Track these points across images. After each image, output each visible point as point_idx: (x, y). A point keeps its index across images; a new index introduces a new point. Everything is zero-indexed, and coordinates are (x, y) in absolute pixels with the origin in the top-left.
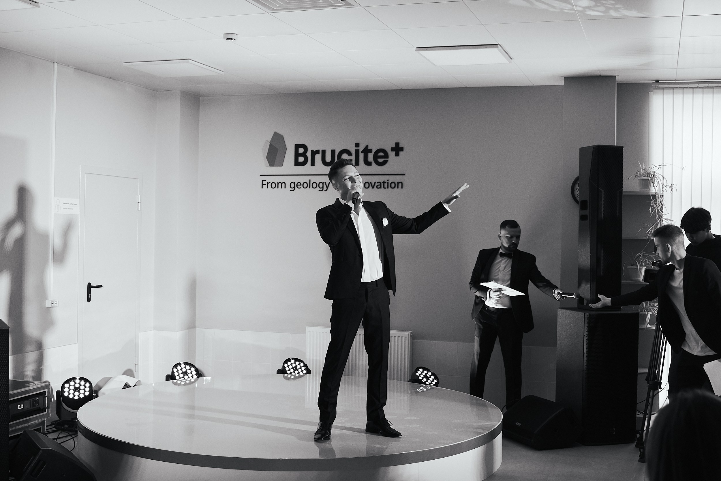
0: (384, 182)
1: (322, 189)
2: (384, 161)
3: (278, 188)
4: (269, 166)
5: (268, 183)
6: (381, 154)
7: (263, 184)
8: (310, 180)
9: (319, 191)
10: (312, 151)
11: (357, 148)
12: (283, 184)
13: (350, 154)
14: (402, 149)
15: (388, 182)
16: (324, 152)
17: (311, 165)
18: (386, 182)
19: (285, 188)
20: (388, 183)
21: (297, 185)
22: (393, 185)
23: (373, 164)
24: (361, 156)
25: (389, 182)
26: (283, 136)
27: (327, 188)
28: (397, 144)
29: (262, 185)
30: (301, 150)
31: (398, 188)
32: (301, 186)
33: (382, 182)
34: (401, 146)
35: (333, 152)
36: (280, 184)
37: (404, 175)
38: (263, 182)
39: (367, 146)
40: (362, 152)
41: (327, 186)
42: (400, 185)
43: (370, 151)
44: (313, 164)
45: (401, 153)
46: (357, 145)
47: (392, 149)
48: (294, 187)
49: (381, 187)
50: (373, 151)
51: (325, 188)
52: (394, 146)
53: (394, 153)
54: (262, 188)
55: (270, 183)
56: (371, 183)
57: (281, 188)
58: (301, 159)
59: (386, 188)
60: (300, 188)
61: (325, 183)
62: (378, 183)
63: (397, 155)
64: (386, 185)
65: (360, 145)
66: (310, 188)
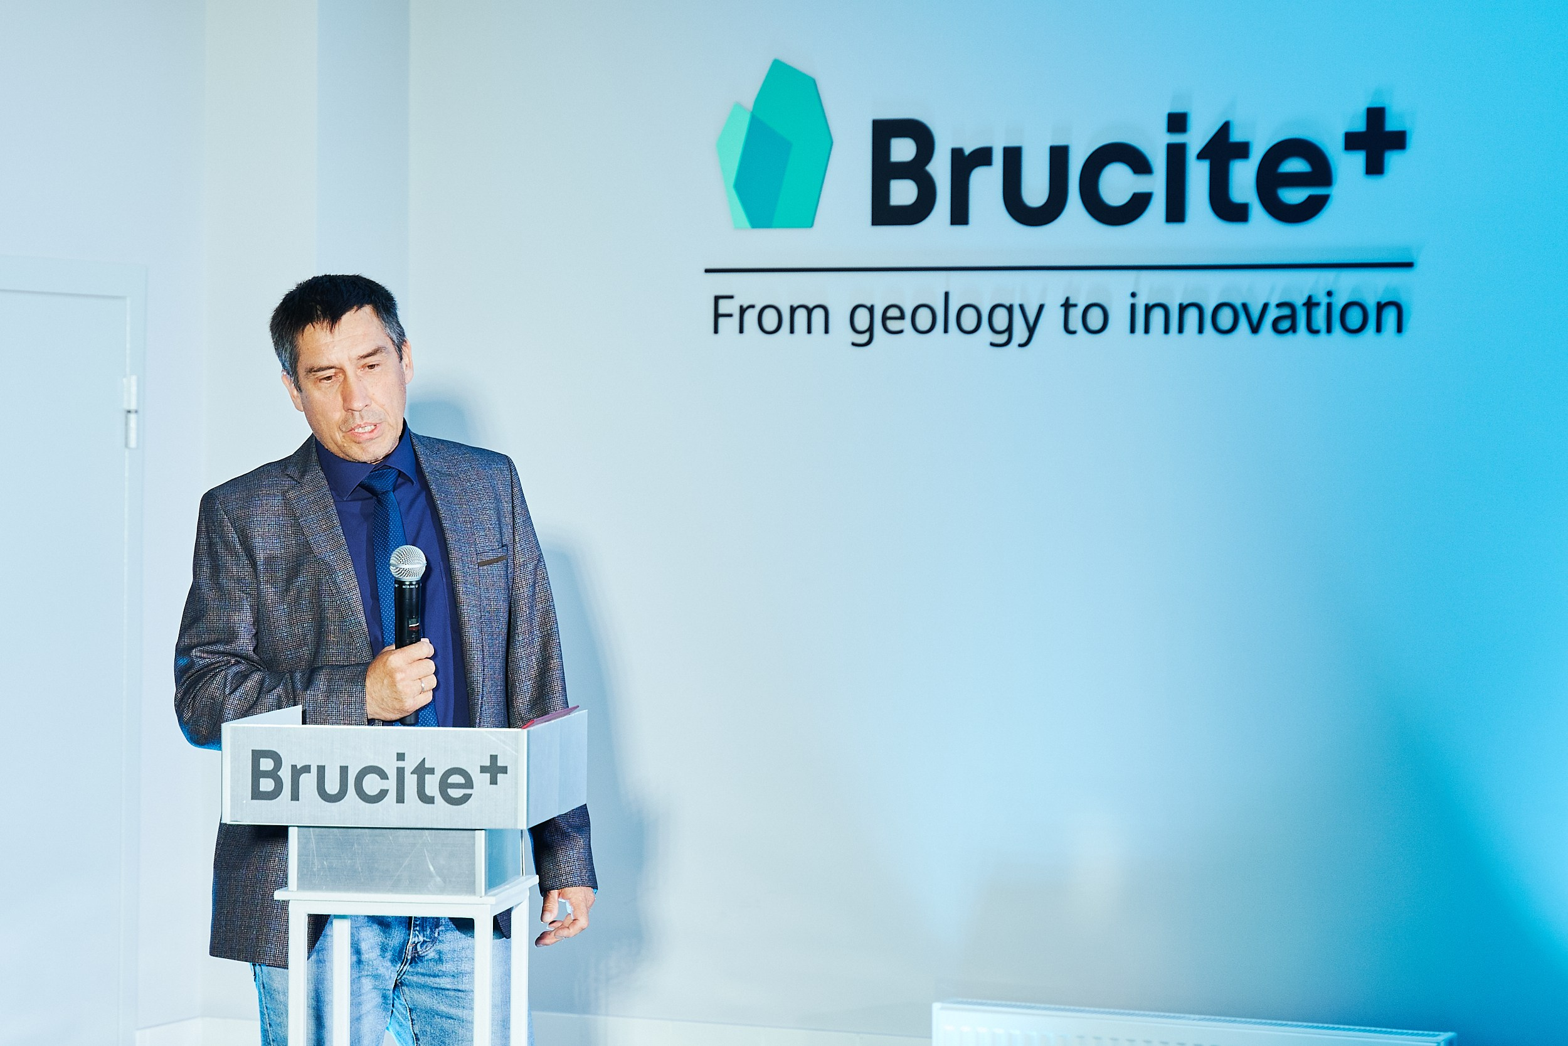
0: (1310, 304)
1: (1003, 338)
2: (1310, 197)
3: (792, 331)
4: (747, 224)
5: (743, 310)
6: (1295, 165)
7: (721, 311)
8: (947, 294)
9: (992, 344)
10: (957, 153)
11: (1177, 138)
12: (818, 315)
13: (1139, 163)
14: (1398, 141)
15: (1324, 301)
16: (1013, 157)
17: (954, 222)
18: (1318, 304)
19: (827, 331)
20: (1329, 306)
21: (885, 318)
22: (1354, 317)
23: (1257, 211)
24: (1198, 175)
25: (1334, 300)
26: (814, 81)
27: (1031, 330)
28: (1376, 115)
29: (717, 316)
30: (903, 150)
31: (1379, 329)
32: (906, 324)
33: (1299, 301)
34: (1391, 125)
35: (1059, 156)
36: (801, 315)
37: (1409, 265)
38: (721, 302)
39: (1225, 128)
40: (1201, 156)
41: (1031, 322)
42: (1390, 315)
43: (1242, 150)
44: (960, 215)
45: (1393, 159)
46: (1177, 122)
47: (1352, 141)
48: (871, 329)
49: (1293, 328)
50: (1257, 153)
51: (1020, 332)
52: (1360, 126)
53: (1358, 159)
54: (716, 331)
55: (752, 306)
56: (1244, 306)
57: (809, 331)
58: (903, 192)
59: (1317, 332)
60: (901, 332)
61: (1021, 307)
62: (1279, 306)
63: (1375, 167)
64: (1320, 315)
65: (1193, 123)
66: (946, 331)
